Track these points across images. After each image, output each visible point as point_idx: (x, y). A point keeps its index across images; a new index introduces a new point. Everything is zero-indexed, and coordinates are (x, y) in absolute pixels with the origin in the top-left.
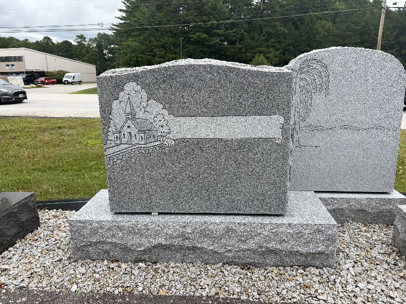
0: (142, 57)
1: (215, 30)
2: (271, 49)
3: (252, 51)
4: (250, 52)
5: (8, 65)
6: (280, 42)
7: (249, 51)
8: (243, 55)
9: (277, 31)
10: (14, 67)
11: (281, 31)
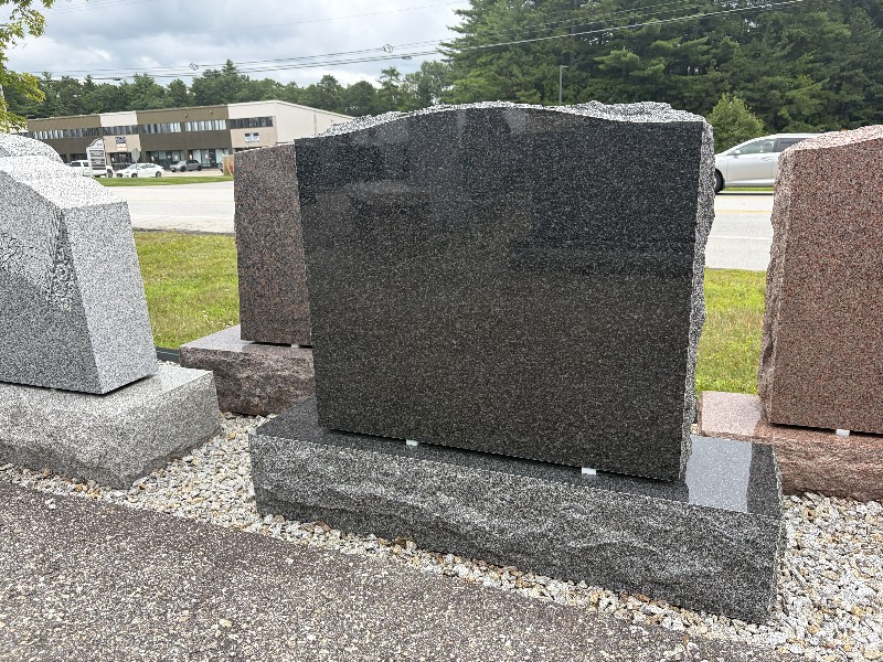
1: (659, 42)
2: (803, 79)
5: (247, 135)
6: (828, 60)
9: (822, 33)
10: (258, 138)
11: (832, 32)
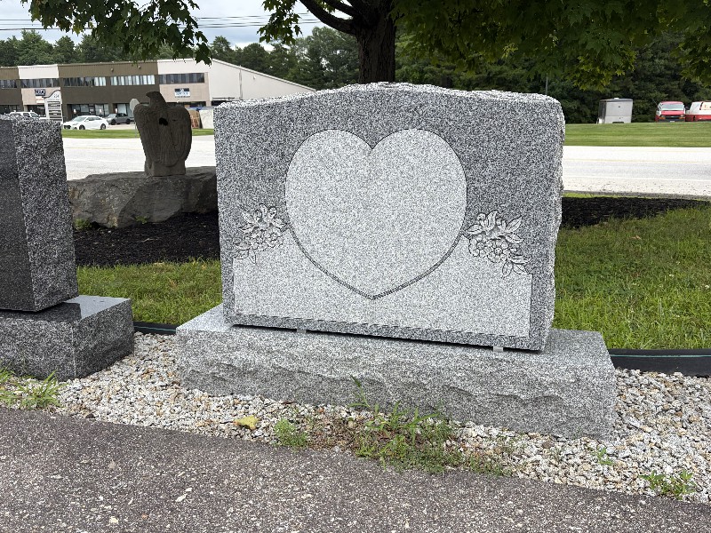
0: (432, 72)
3: (667, 55)
4: (661, 58)
5: (177, 90)
7: (660, 54)
8: (647, 64)
10: (189, 94)
